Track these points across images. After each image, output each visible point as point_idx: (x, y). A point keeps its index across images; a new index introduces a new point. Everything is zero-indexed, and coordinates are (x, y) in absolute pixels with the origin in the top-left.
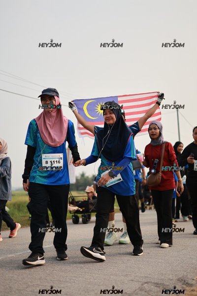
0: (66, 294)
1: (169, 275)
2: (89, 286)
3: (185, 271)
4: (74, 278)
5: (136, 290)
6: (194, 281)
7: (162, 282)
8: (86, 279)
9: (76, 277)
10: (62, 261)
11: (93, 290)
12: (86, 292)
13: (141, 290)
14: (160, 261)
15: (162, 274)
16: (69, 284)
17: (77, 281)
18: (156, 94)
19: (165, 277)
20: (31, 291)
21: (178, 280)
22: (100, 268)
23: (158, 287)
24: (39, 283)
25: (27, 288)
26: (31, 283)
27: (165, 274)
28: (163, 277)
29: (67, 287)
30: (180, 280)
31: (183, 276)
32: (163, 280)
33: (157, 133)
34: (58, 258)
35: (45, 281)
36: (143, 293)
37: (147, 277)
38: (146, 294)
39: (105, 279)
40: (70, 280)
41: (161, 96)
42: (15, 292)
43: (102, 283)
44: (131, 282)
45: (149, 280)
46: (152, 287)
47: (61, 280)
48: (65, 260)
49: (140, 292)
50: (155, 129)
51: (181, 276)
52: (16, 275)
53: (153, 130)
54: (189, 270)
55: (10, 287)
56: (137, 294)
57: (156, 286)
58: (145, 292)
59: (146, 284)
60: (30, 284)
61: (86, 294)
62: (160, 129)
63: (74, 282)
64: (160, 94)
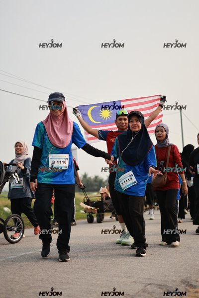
0: (69, 296)
1: (172, 277)
2: (91, 288)
3: (189, 273)
4: (77, 280)
5: (139, 292)
6: (197, 283)
7: (165, 284)
8: (88, 280)
9: (78, 279)
10: (64, 263)
11: (96, 292)
12: (88, 294)
13: (144, 291)
14: (163, 262)
15: (165, 276)
16: (71, 286)
17: (79, 282)
18: (158, 97)
19: (168, 279)
20: (33, 293)
21: (182, 282)
22: (103, 270)
23: (161, 288)
24: (41, 284)
25: (28, 289)
26: (33, 284)
27: (169, 276)
28: (166, 279)
29: (68, 288)
30: (183, 282)
31: (186, 278)
32: (166, 281)
33: (163, 135)
34: (60, 260)
35: (47, 282)
36: (146, 294)
37: (150, 279)
38: (149, 295)
39: (107, 281)
40: (72, 281)
41: (163, 99)
42: (16, 293)
43: (104, 285)
44: (134, 283)
45: (152, 282)
46: (155, 288)
47: (63, 281)
48: (67, 261)
49: (143, 294)
50: (162, 131)
51: (184, 278)
52: (17, 276)
53: (160, 133)
54: (192, 272)
55: (11, 289)
56: (140, 296)
57: (159, 288)
58: (149, 293)
59: (149, 286)
60: (31, 285)
61: (89, 295)
62: (167, 131)
63: (77, 284)
64: (162, 97)
